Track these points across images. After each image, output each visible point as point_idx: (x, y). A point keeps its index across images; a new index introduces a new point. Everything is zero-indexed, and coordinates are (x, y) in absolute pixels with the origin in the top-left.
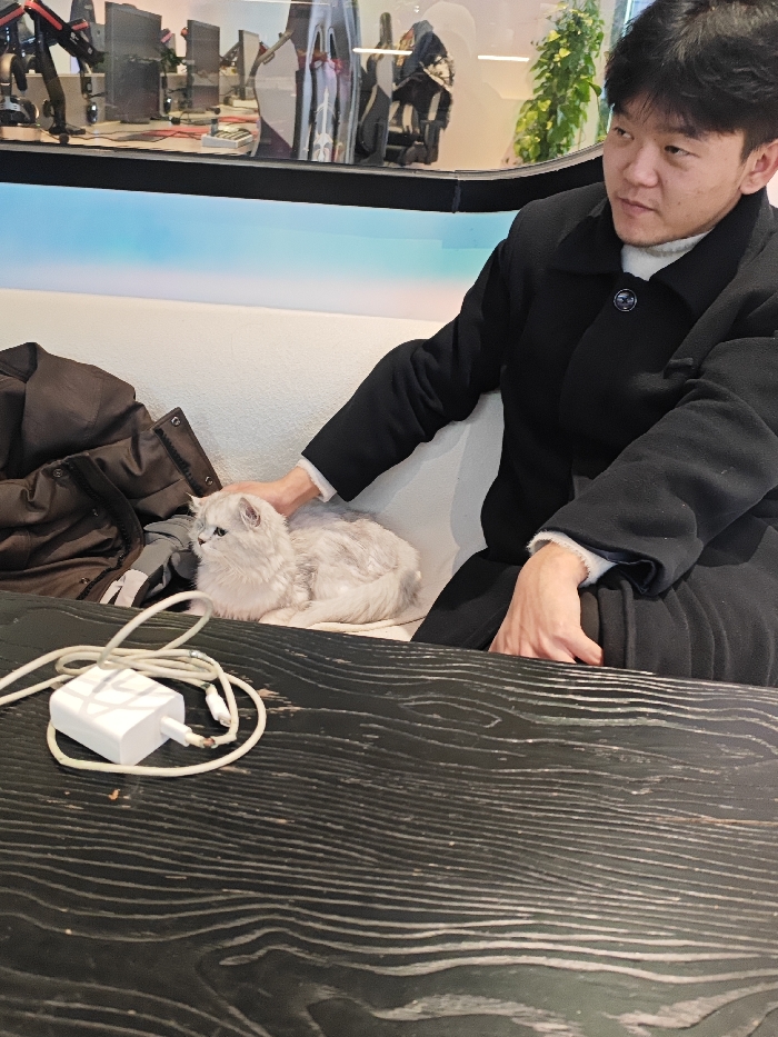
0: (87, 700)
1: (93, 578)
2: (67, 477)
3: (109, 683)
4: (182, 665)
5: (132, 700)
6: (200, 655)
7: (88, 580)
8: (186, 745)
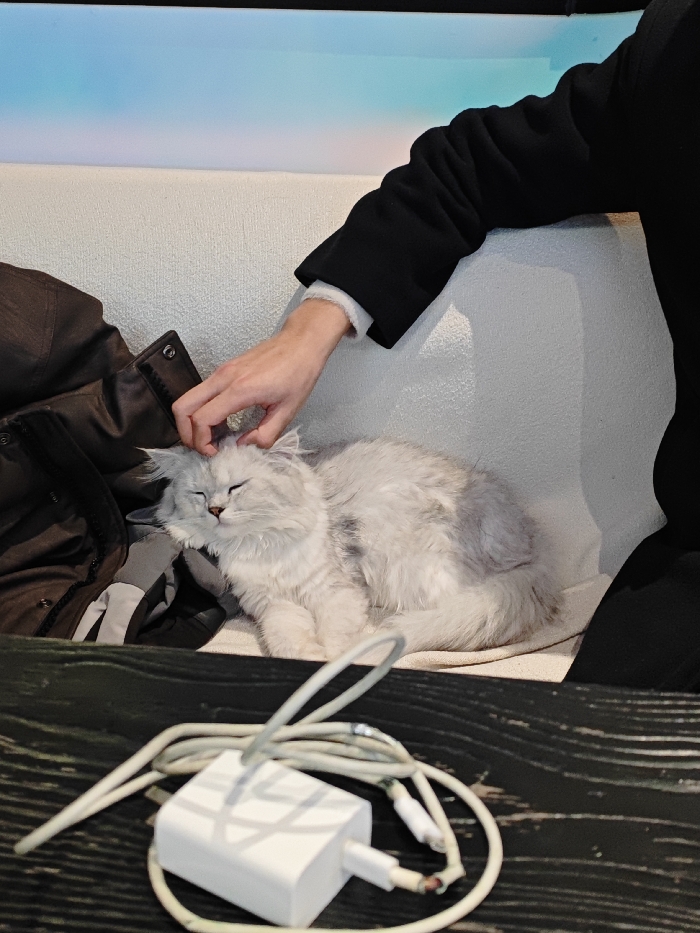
0: (222, 819)
1: (56, 597)
2: (16, 445)
3: (248, 788)
4: (341, 748)
5: (293, 816)
6: (369, 731)
7: (49, 602)
8: (388, 887)
